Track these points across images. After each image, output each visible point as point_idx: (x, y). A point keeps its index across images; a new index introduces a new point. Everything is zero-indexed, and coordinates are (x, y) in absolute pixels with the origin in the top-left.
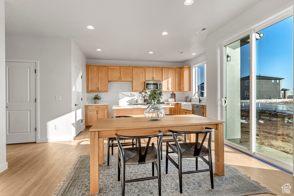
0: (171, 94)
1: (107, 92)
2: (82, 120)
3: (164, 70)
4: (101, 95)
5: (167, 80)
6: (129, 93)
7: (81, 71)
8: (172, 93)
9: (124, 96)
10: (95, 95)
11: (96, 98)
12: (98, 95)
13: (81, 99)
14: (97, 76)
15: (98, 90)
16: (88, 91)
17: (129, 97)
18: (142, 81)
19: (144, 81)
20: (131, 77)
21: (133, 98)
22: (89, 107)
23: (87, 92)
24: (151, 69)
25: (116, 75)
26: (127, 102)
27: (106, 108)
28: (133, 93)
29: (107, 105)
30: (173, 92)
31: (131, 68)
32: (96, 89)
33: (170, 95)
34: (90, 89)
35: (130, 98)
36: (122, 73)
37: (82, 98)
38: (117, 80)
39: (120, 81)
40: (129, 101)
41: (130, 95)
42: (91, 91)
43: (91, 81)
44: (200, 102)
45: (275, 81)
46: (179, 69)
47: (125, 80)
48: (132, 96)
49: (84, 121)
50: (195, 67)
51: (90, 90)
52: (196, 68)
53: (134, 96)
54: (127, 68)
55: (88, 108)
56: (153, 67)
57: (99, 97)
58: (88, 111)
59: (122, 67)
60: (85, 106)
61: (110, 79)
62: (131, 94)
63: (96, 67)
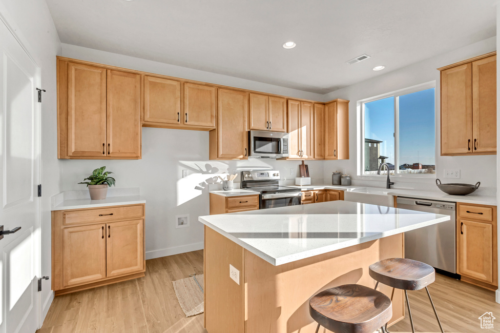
0: (300, 166)
1: (137, 158)
2: (40, 282)
3: (292, 104)
4: (114, 168)
5: (297, 130)
6: (202, 164)
7: (38, 70)
8: (301, 163)
9: (188, 171)
10: (95, 171)
11: (98, 180)
12: (102, 168)
13: (34, 191)
14: (101, 102)
15: (106, 154)
16: (65, 155)
17: (203, 173)
18: (240, 129)
19: (247, 130)
20: (212, 116)
21: (212, 176)
22: (73, 215)
23: (62, 158)
24: (263, 99)
25: (170, 105)
26: (197, 188)
27: (140, 214)
28: (213, 163)
29: (143, 205)
30: (303, 161)
31: (213, 90)
32: (100, 149)
33: (296, 169)
34: (73, 148)
35: (203, 178)
36: (187, 102)
37: (39, 187)
38: (171, 121)
39: (182, 125)
40: (203, 184)
41: (205, 170)
42: (79, 156)
43: (76, 121)
44: (389, 187)
45: (372, 145)
46: (320, 106)
47: (196, 124)
48: (210, 171)
49: (47, 285)
50: (361, 103)
51: (73, 150)
52: (364, 106)
53: (215, 170)
54: (201, 87)
55: (68, 221)
56: (269, 95)
57: (109, 175)
58: (66, 231)
59: (187, 82)
60: (54, 213)
61: (148, 118)
62: (207, 166)
63: (99, 71)
